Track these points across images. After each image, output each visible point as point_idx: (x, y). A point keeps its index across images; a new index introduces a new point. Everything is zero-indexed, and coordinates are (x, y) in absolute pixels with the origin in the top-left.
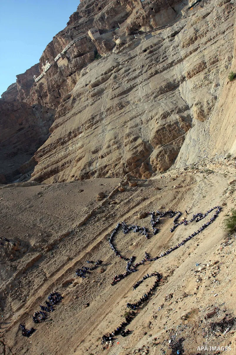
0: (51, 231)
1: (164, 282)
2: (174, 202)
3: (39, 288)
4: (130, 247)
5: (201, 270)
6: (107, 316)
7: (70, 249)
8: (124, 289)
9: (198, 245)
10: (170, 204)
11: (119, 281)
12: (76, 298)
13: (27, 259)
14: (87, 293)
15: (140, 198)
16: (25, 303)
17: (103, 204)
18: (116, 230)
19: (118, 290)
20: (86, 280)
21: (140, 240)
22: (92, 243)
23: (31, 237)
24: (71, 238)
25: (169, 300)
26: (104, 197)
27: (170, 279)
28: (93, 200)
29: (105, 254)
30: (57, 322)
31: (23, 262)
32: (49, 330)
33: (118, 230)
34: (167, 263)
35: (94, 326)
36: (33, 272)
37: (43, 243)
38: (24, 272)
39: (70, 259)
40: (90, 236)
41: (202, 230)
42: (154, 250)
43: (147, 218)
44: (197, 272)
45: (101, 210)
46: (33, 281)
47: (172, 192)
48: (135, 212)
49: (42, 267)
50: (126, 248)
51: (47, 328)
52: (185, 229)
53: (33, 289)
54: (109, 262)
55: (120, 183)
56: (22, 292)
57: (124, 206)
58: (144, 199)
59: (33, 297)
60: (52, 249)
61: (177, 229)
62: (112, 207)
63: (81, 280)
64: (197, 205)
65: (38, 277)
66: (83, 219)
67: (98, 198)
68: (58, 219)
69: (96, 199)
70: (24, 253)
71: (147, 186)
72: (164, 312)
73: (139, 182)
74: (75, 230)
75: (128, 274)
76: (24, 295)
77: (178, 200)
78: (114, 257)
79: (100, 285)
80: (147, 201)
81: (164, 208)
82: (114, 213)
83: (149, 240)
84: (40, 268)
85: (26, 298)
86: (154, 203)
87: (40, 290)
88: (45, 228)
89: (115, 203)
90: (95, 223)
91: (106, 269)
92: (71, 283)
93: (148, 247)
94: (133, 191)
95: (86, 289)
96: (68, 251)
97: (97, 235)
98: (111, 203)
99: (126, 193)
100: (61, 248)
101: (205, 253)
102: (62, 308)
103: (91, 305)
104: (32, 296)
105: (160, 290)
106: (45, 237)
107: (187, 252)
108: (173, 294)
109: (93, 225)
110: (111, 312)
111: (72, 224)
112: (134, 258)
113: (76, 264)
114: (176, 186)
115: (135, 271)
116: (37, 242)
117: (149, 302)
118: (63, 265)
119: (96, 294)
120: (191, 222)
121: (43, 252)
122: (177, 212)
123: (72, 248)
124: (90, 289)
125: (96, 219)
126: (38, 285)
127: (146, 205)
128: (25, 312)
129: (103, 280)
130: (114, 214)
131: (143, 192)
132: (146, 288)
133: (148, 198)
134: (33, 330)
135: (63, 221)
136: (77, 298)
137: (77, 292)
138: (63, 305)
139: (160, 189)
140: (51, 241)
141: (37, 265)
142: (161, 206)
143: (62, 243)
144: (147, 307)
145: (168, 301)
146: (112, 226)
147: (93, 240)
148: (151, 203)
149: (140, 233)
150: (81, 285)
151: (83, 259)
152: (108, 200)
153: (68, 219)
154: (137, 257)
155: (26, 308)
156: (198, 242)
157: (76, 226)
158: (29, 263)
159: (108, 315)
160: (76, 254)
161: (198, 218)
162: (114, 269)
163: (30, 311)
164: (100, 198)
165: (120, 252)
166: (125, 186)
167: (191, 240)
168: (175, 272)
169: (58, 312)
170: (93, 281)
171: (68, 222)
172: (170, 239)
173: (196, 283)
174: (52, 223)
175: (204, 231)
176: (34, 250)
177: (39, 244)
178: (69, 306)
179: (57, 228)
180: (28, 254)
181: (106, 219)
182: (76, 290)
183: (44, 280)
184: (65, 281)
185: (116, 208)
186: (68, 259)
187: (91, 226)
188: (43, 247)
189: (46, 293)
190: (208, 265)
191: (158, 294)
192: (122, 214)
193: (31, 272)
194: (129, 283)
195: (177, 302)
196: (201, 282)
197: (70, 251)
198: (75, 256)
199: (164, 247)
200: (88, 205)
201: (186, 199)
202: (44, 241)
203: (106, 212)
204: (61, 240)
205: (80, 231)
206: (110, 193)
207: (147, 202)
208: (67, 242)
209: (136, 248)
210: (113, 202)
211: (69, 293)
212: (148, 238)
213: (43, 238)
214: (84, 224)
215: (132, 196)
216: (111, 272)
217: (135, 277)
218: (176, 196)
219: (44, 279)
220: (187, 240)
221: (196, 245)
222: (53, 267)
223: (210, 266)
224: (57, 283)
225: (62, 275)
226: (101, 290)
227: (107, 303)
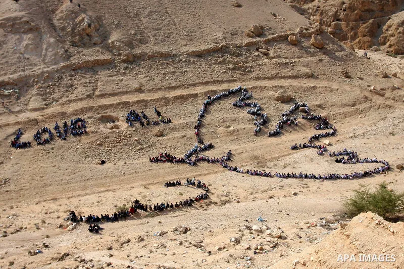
0: (151, 37)
1: (201, 206)
2: (346, 109)
3: (74, 101)
4: (222, 128)
5: (255, 231)
6: (106, 193)
7: (151, 77)
8: (156, 176)
9: (295, 194)
10: (337, 109)
11: (164, 162)
12: (98, 145)
13: (91, 55)
14: (115, 148)
15: (306, 70)
16: (46, 108)
17: (248, 45)
18: (229, 92)
19: (150, 172)
20: (130, 131)
21: (244, 129)
22: (185, 88)
23: (118, 29)
24: (167, 63)
25: (178, 233)
26: (260, 35)
27: (213, 209)
28: (240, 30)
29: (184, 115)
30: (56, 156)
31: (83, 55)
32: (40, 158)
33: (232, 93)
34: (234, 186)
35: (83, 192)
36: (85, 77)
37: (125, 45)
38: (76, 69)
39: (140, 90)
40: (191, 77)
41: (326, 178)
42: (245, 155)
43: (286, 105)
44: (249, 228)
45: (237, 51)
46: (76, 88)
47: (359, 92)
48: (279, 85)
49: (100, 76)
50: (216, 126)
51: (41, 154)
52: (312, 160)
53: (67, 97)
54: (178, 129)
55: (300, 29)
56: (53, 92)
57: (273, 66)
58: (311, 76)
59: (60, 107)
60: (131, 63)
61: (303, 150)
62: (256, 56)
63: (124, 126)
64: (368, 139)
65: (84, 86)
66: (204, 47)
67: (250, 31)
68: (174, 27)
69: (246, 31)
70: (94, 44)
71: (335, 59)
72: (155, 242)
73: (331, 45)
74: (180, 55)
75: (182, 161)
76: (53, 98)
77: (355, 110)
78: (189, 127)
79: (140, 150)
80: (312, 80)
81: (323, 109)
82: (251, 67)
83: (254, 138)
84: (97, 76)
85: (53, 102)
86: (317, 91)
87: (74, 104)
88: (146, 28)
89: (266, 54)
90: (214, 64)
91: (166, 135)
92: (114, 122)
93: (242, 146)
94: (308, 53)
95: (119, 143)
96: (148, 78)
97: (201, 81)
98: (260, 50)
99: (294, 49)
100: (143, 68)
101: (288, 212)
102: (74, 144)
103: (105, 165)
104: (60, 104)
105: (186, 213)
106: (136, 40)
107: (271, 193)
108: (190, 230)
109: (210, 65)
110: (114, 192)
111: (185, 45)
112: (211, 147)
113: (138, 102)
114: (374, 89)
115: (192, 164)
116: (119, 41)
117: (159, 215)
118: (126, 93)
119: (124, 156)
120: (331, 156)
121: (117, 58)
122: (331, 128)
123: (156, 78)
124: (124, 145)
125: (220, 60)
126: (77, 96)
127: (305, 86)
128: (36, 119)
129: (149, 146)
130: (249, 69)
131: (320, 64)
132: (176, 197)
133: (317, 78)
134: (25, 145)
135: (177, 34)
136: (100, 145)
137: (106, 138)
138: (80, 141)
139: (349, 77)
140: (138, 51)
141: (97, 70)
142: (322, 102)
143: (149, 62)
144: (151, 219)
145: (175, 234)
146: (232, 84)
147: (190, 85)
148: (314, 88)
149: (253, 120)
150: (118, 132)
151: (154, 101)
152: (261, 42)
153: (186, 35)
154: (215, 149)
155: (42, 114)
156: (302, 189)
157: (187, 51)
158: (88, 61)
159: (108, 193)
160: (153, 89)
161: (344, 158)
162: (174, 143)
163: (43, 121)
164: (252, 32)
165: (203, 126)
166: (304, 37)
167: (298, 180)
168: (227, 205)
169: (67, 145)
170: (136, 138)
171: (181, 39)
172: (279, 157)
173: (227, 241)
174: (160, 26)
175: (326, 183)
176: (109, 48)
177: (119, 45)
178: (83, 148)
179: (160, 38)
180: (97, 49)
181: (233, 69)
182: (108, 135)
183: (87, 96)
184: (108, 114)
185: (260, 62)
186: (137, 88)
187: (206, 63)
188: (121, 52)
189: (75, 113)
190: (268, 232)
191: (179, 216)
192: (260, 75)
193: (83, 75)
194: (169, 174)
195: (181, 244)
196: (234, 245)
197: (148, 80)
198: (149, 91)
199: (258, 162)
200: (227, 33)
201: (367, 117)
202: (130, 44)
203: (243, 58)
204: (152, 57)
205: (186, 61)
206: (273, 34)
207: (311, 83)
208: (157, 65)
209: (227, 136)
210: (264, 50)
211: (96, 132)
212: (256, 135)
213: (133, 39)
214: (199, 55)
215: (297, 60)
216: (167, 143)
217: (185, 172)
218: (358, 103)
219: (88, 93)
220: (294, 176)
221: (293, 193)
222: (112, 86)
223: (270, 234)
224: (98, 110)
225: (110, 104)
226: (134, 156)
227: (122, 178)
